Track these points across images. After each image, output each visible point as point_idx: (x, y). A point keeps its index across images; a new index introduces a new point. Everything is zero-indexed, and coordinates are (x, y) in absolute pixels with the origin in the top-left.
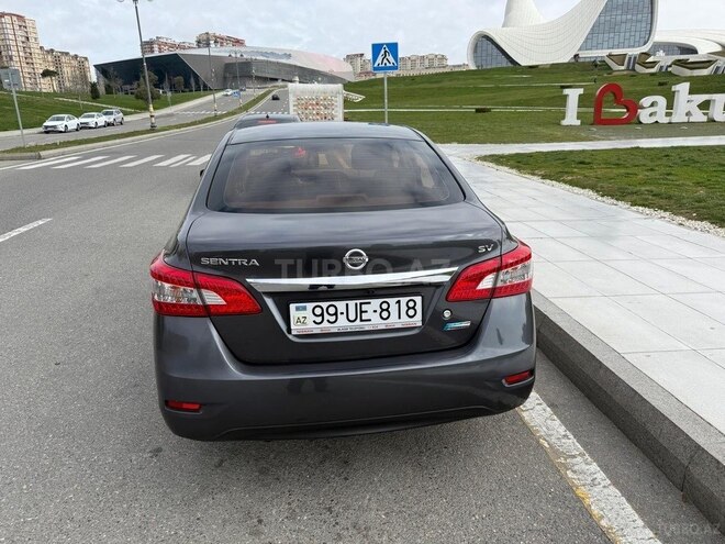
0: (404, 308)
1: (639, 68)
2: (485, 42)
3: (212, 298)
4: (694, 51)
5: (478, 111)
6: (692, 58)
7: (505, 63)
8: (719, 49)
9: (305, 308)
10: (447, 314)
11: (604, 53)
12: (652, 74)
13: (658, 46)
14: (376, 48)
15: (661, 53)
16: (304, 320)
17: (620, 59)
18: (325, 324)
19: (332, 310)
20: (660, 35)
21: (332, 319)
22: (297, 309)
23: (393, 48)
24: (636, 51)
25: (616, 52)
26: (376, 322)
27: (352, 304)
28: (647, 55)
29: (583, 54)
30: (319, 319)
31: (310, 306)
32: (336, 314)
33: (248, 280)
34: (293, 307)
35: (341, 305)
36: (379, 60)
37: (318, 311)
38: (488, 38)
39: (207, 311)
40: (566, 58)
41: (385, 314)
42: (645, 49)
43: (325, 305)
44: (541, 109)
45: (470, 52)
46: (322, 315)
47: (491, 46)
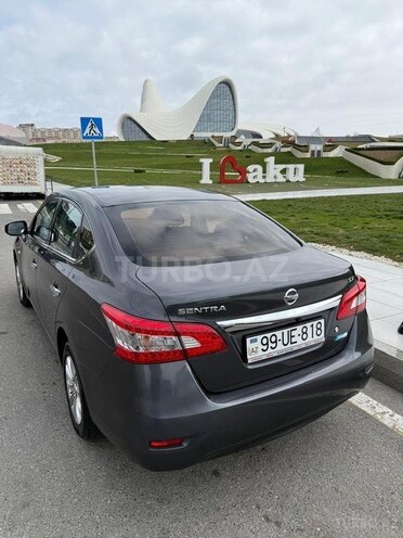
0: (315, 329)
1: (232, 147)
2: (128, 122)
3: (191, 343)
4: (261, 137)
5: (136, 171)
6: (261, 141)
7: (145, 138)
8: (274, 136)
9: (256, 340)
10: (337, 329)
11: (209, 135)
12: (241, 151)
13: (240, 132)
14: (84, 121)
15: (243, 137)
16: (256, 350)
17: (220, 139)
18: (270, 350)
19: (273, 339)
20: (240, 126)
21: (274, 345)
22: (251, 342)
23: (98, 122)
24: (228, 135)
25: (216, 134)
26: (299, 343)
27: (285, 331)
28: (235, 137)
29: (196, 135)
30: (265, 348)
31: (259, 337)
32: (276, 342)
33: (219, 323)
34: (248, 340)
35: (279, 334)
36: (87, 131)
37: (265, 341)
38: (130, 118)
39: (185, 354)
40: (186, 137)
41: (305, 336)
42: (233, 133)
43: (269, 335)
44: (178, 172)
45: (120, 128)
46: (267, 344)
47: (134, 125)
